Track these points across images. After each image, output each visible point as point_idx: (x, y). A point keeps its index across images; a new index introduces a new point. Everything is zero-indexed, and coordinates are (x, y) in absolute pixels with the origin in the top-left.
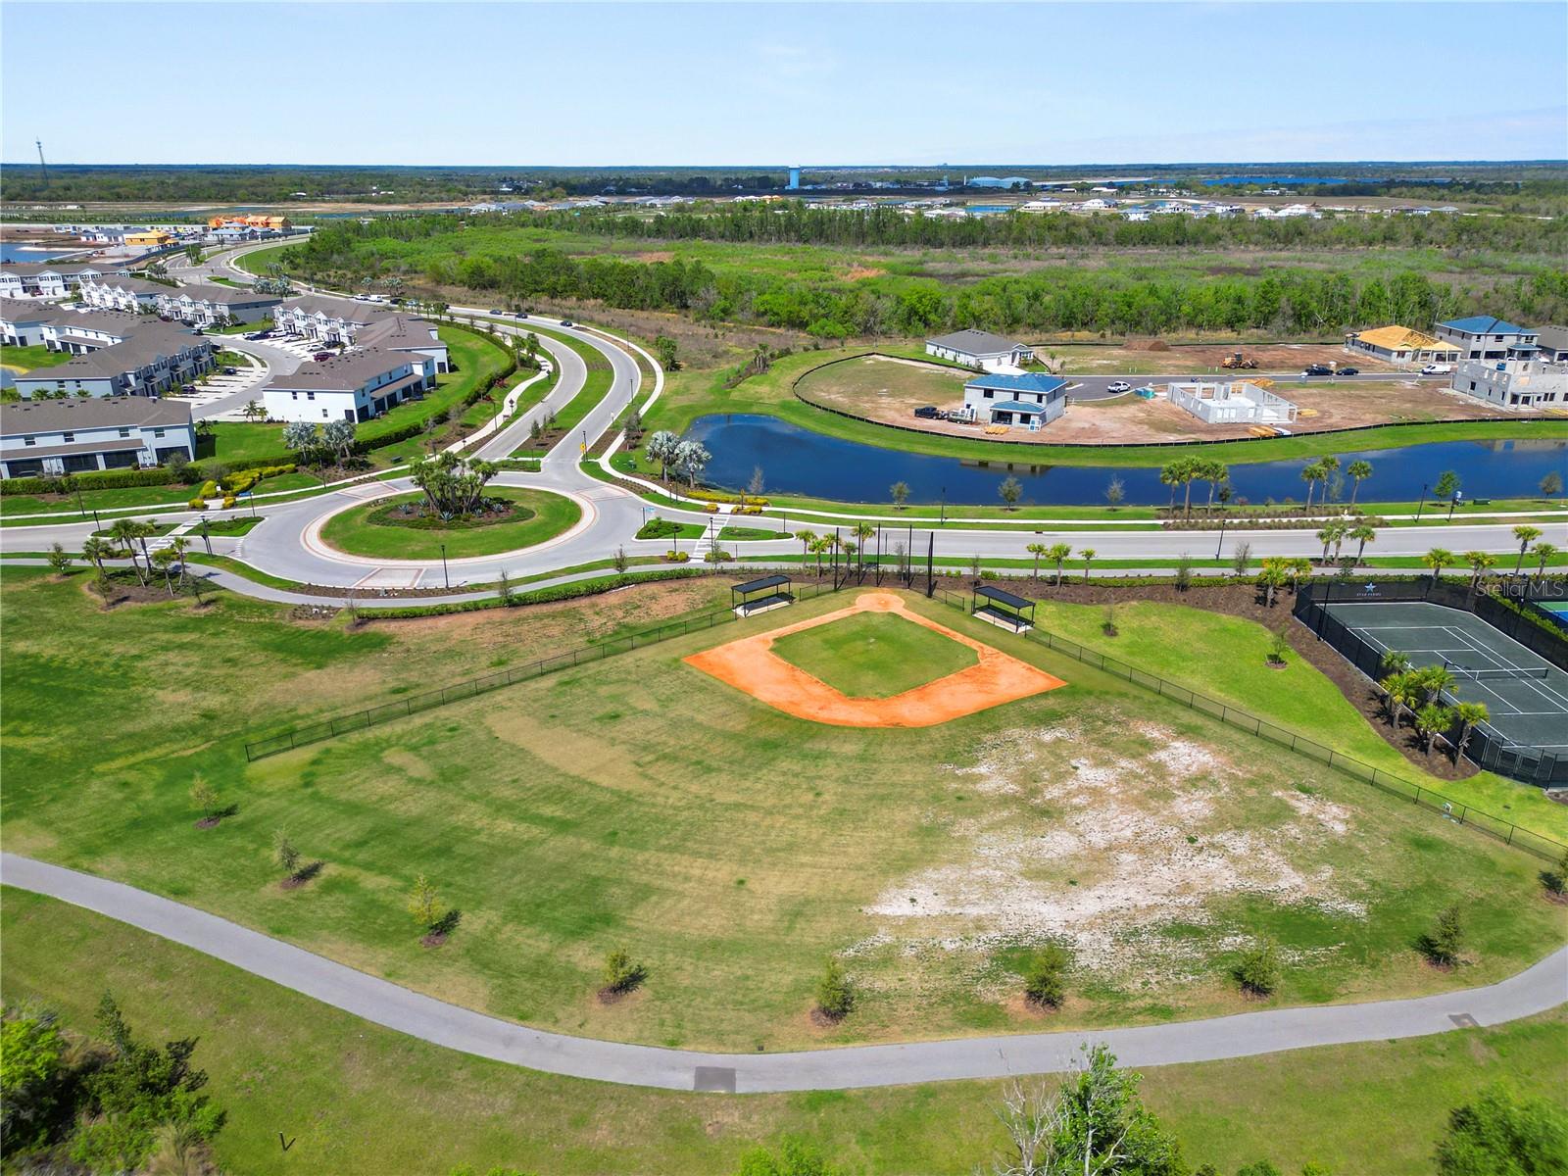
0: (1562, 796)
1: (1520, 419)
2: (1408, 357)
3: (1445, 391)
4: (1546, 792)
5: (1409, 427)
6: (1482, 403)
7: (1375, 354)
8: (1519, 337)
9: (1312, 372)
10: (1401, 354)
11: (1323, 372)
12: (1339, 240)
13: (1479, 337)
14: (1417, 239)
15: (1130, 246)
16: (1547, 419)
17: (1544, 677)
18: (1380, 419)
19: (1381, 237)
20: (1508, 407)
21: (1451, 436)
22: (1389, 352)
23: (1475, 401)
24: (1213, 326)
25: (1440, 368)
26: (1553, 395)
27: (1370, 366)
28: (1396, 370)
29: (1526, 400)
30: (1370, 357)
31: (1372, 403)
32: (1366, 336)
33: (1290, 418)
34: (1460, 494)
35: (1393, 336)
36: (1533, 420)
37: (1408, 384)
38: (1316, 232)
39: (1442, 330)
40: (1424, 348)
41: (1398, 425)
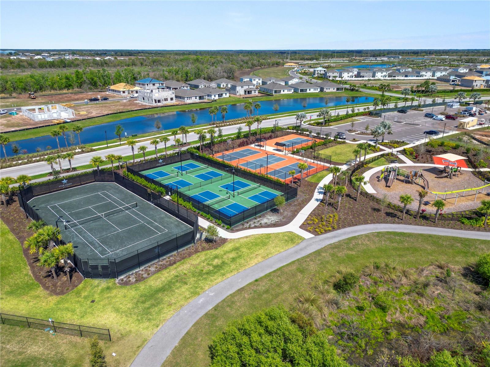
0: (125, 279)
1: (157, 107)
2: (126, 93)
3: (136, 102)
4: (117, 281)
5: (119, 114)
6: (147, 104)
7: (116, 93)
8: (159, 84)
9: (91, 100)
10: (124, 92)
11: (96, 100)
12: (118, 65)
13: (147, 84)
14: (142, 64)
15: (44, 68)
16: (165, 106)
17: (137, 206)
18: (110, 112)
19: (131, 64)
20: (154, 104)
21: (134, 115)
22: (119, 92)
23: (144, 104)
24: (61, 89)
25: (136, 95)
26: (167, 99)
27: (114, 97)
28: (122, 97)
29: (159, 101)
30: (115, 94)
31: (109, 108)
32: (112, 87)
33: (73, 116)
34: (126, 134)
35: (120, 86)
36: (161, 107)
37: (125, 101)
38: (111, 63)
39: (137, 84)
40: (131, 89)
41: (115, 113)
